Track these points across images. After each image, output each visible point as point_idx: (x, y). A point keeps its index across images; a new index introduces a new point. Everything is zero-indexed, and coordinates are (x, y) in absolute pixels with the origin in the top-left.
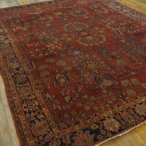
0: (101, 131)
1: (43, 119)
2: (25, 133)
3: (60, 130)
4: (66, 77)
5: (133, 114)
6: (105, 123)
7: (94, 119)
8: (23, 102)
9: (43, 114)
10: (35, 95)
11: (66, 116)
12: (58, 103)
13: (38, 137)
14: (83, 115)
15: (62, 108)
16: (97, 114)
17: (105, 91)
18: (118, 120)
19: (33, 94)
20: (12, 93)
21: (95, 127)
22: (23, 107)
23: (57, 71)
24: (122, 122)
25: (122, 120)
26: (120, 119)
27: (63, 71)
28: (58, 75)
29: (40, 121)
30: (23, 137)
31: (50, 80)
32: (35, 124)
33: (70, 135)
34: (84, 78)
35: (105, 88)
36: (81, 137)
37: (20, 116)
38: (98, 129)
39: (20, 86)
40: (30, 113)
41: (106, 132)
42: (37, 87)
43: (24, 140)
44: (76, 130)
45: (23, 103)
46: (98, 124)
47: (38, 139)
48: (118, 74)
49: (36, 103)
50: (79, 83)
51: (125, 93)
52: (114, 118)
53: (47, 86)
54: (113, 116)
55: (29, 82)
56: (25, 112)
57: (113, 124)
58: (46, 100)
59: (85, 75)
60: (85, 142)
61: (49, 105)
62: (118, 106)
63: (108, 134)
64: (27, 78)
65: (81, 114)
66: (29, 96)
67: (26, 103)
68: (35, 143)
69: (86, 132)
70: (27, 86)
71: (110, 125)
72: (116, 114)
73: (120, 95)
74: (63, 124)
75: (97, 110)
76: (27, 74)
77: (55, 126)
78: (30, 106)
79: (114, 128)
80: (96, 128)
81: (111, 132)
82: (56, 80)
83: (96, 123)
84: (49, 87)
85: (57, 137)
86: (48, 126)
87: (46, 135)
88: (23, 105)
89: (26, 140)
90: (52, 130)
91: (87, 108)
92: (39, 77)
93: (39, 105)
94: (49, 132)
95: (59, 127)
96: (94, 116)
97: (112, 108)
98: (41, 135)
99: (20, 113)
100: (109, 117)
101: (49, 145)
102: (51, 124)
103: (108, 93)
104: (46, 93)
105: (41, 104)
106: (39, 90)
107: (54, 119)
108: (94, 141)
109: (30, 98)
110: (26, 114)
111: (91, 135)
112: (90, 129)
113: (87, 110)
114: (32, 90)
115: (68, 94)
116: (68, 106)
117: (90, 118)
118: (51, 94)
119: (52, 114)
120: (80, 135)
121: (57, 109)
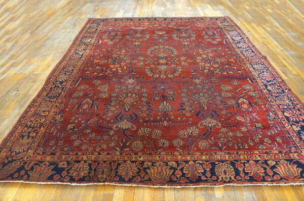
0: (64, 172)
1: (33, 137)
2: (8, 144)
3: (33, 154)
4: (92, 104)
5: (112, 170)
6: (76, 165)
7: (71, 157)
8: (35, 115)
9: (37, 133)
10: (49, 112)
11: (52, 143)
12: (59, 127)
13: (12, 152)
14: (65, 149)
15: (57, 133)
16: (79, 153)
17: (112, 133)
18: (90, 169)
20: (35, 104)
21: (64, 165)
22: (29, 121)
24: (93, 173)
25: (95, 170)
26: (93, 169)
29: (28, 138)
32: (22, 139)
33: (36, 162)
35: (117, 129)
36: (43, 168)
37: (20, 127)
38: (63, 169)
39: (47, 99)
40: (29, 127)
41: (67, 175)
42: (58, 105)
44: (45, 160)
46: (68, 163)
47: (11, 154)
49: (43, 120)
51: (131, 143)
52: (90, 165)
55: (57, 99)
56: (26, 126)
58: (52, 121)
61: (49, 127)
62: (108, 154)
66: (44, 111)
67: (36, 117)
70: (52, 102)
73: (124, 143)
74: (42, 149)
77: (34, 148)
78: (35, 121)
80: (63, 167)
82: (80, 104)
84: (67, 109)
85: (25, 159)
86: (29, 146)
87: (19, 153)
88: (32, 118)
90: (27, 151)
93: (43, 124)
94: (24, 151)
95: (36, 150)
96: (75, 153)
98: (16, 151)
102: (33, 145)
104: (59, 114)
106: (56, 109)
107: (40, 141)
108: (48, 178)
109: (42, 114)
111: (52, 171)
112: (57, 165)
113: (74, 145)
114: (52, 106)
115: (76, 122)
116: (63, 134)
117: (69, 154)
118: (62, 117)
119: (44, 135)
120: (44, 166)
121: (52, 133)
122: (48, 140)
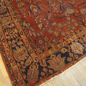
0: (70, 54)
1: (22, 45)
2: (9, 59)
3: (37, 55)
4: (38, 7)
6: (72, 46)
7: (63, 44)
8: (5, 30)
9: (22, 41)
10: (14, 24)
11: (40, 42)
12: (33, 30)
13: (20, 63)
15: (36, 34)
16: (65, 39)
17: (69, 18)
18: (82, 44)
19: (12, 23)
21: (64, 50)
22: (6, 36)
23: (30, 2)
24: (85, 45)
25: (84, 43)
26: (83, 43)
27: (35, 2)
28: (31, 5)
29: (20, 47)
30: (8, 63)
31: (25, 10)
32: (16, 50)
33: (46, 59)
34: (52, 8)
35: (69, 15)
36: (55, 60)
37: (3, 43)
38: (67, 53)
39: (2, 16)
40: (11, 40)
41: (74, 55)
42: (15, 16)
43: (9, 65)
44: (50, 54)
45: (5, 32)
46: (67, 48)
47: (20, 64)
48: (77, 4)
49: (16, 31)
50: (48, 12)
51: (84, 20)
52: (79, 42)
53: (24, 16)
54: (77, 40)
55: (9, 13)
56: (7, 40)
57: (78, 47)
58: (23, 28)
59: (53, 5)
60: (58, 65)
61: (26, 33)
62: (80, 31)
63: (75, 56)
64: (7, 9)
65: (52, 39)
66: (9, 25)
67: (8, 31)
68: (18, 67)
69: (58, 56)
70: (7, 16)
71: (76, 48)
72: (79, 38)
73: (81, 21)
74: (38, 49)
75: (64, 35)
76: (7, 5)
77: (33, 52)
78: (11, 34)
79: (80, 51)
80: (65, 51)
81: (77, 54)
82: (30, 10)
83: (65, 47)
84: (25, 17)
85: (35, 61)
86: (27, 52)
87: (26, 60)
88: (5, 33)
89: (10, 66)
90: (30, 56)
91: (56, 34)
92: (17, 7)
93: (18, 33)
94: (28, 57)
95: (35, 52)
96: (63, 40)
97: (76, 33)
98: (22, 60)
99: (4, 41)
100: (74, 41)
101: (29, 69)
102: (29, 50)
103: (71, 20)
104: (23, 21)
105: (20, 32)
106: (17, 19)
107: (31, 45)
108: (65, 63)
109: (10, 27)
110: (9, 41)
111: (62, 58)
112: (61, 52)
113: (57, 36)
114: (12, 19)
115: (40, 21)
116: (41, 33)
117: (60, 43)
118: (27, 23)
119: (29, 40)
120: (54, 58)
121: (33, 36)
122: (35, 42)
